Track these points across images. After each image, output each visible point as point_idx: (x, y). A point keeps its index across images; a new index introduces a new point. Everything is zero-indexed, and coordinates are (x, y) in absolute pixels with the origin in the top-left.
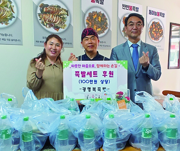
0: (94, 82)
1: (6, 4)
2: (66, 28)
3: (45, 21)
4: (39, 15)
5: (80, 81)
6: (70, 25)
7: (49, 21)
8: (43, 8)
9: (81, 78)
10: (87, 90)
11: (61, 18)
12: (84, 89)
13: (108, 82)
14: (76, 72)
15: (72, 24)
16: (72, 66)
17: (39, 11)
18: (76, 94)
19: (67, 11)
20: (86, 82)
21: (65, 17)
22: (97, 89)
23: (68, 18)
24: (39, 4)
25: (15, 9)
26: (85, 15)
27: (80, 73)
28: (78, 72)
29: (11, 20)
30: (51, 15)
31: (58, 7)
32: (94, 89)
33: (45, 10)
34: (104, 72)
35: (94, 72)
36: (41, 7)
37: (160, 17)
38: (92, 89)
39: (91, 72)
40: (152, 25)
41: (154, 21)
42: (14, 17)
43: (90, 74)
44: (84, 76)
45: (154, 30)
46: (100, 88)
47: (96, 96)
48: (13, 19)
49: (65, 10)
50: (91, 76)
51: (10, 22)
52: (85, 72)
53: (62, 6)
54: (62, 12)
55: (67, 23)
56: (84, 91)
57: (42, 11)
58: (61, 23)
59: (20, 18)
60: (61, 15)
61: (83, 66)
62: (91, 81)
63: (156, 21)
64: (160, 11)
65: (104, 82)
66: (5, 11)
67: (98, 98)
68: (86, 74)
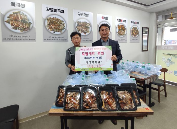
0: (93, 58)
1: (61, 23)
2: (89, 32)
3: (79, 29)
4: (77, 27)
5: (85, 58)
6: (91, 31)
7: (81, 30)
8: (78, 24)
9: (85, 56)
10: (89, 63)
11: (87, 28)
12: (87, 62)
13: (101, 58)
14: (83, 53)
15: (92, 30)
16: (81, 50)
17: (76, 25)
18: (82, 65)
19: (90, 24)
20: (88, 58)
21: (89, 27)
22: (94, 62)
23: (90, 28)
24: (77, 21)
25: (65, 25)
26: (99, 25)
27: (85, 53)
28: (84, 53)
29: (63, 30)
30: (82, 27)
31: (86, 22)
32: (93, 62)
33: (79, 24)
34: (98, 52)
35: (93, 52)
36: (77, 23)
37: (137, 24)
38: (91, 62)
39: (91, 53)
40: (133, 29)
41: (134, 26)
42: (65, 29)
43: (90, 53)
44: (87, 55)
45: (134, 31)
46: (96, 61)
47: (94, 66)
48: (64, 30)
49: (89, 24)
50: (91, 55)
51: (63, 31)
52: (88, 53)
53: (88, 22)
54: (87, 25)
55: (90, 30)
56: (87, 63)
57: (78, 25)
58: (87, 30)
59: (67, 29)
60: (87, 26)
61: (87, 49)
62: (91, 57)
63: (135, 26)
64: (137, 21)
65: (99, 58)
66: (61, 26)
67: (95, 67)
68: (88, 54)
